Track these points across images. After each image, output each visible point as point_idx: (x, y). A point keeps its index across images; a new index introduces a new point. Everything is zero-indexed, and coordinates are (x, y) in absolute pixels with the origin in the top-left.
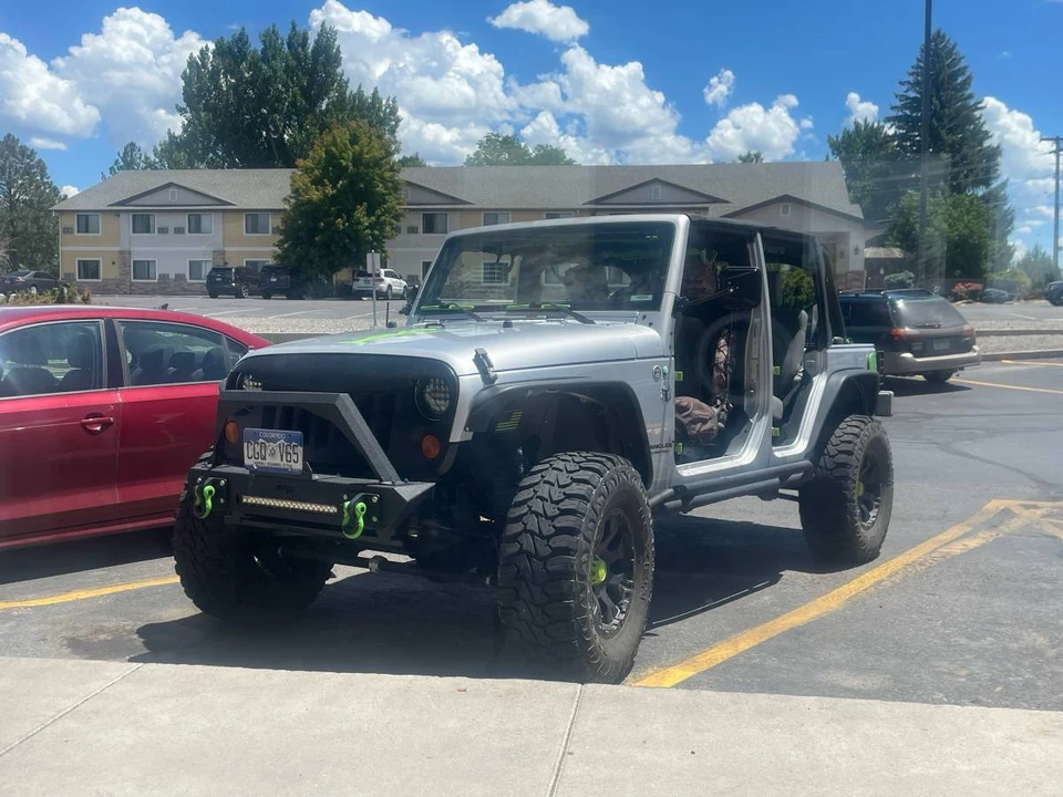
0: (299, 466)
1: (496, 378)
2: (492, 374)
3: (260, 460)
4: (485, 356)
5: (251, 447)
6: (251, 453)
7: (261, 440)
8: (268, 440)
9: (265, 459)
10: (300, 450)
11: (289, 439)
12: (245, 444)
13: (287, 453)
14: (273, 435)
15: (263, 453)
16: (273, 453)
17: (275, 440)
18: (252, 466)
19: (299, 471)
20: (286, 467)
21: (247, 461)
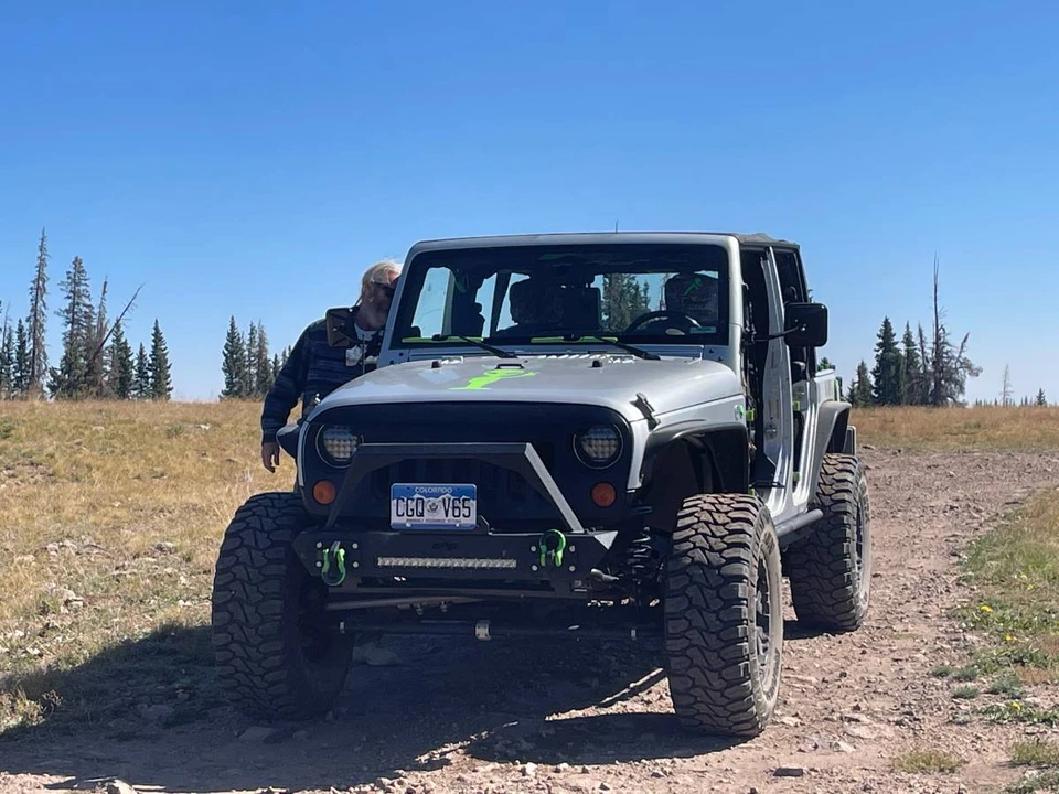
0: (472, 520)
1: (659, 421)
2: (656, 418)
3: (415, 517)
4: (647, 400)
5: (402, 504)
6: (402, 510)
7: (416, 496)
8: (428, 495)
9: (422, 515)
10: (473, 504)
11: (457, 494)
12: (394, 502)
13: (454, 508)
14: (434, 490)
15: (420, 509)
16: (434, 509)
17: (437, 496)
18: (404, 525)
19: (472, 526)
20: (452, 523)
21: (395, 519)
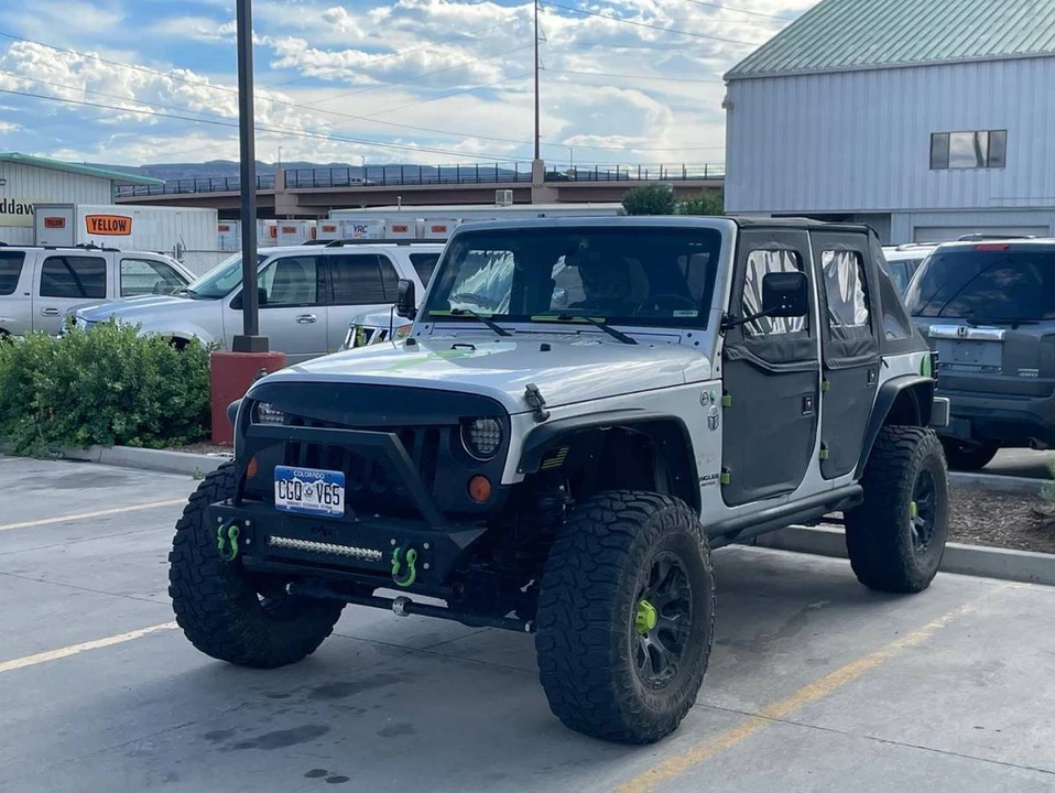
0: (340, 508)
1: (548, 415)
2: (545, 411)
3: (294, 500)
4: (536, 392)
5: (283, 486)
6: (284, 493)
7: (295, 480)
8: (305, 480)
9: (300, 499)
10: (341, 491)
11: (328, 479)
12: (277, 483)
13: (326, 494)
14: (309, 475)
15: (298, 493)
16: (309, 494)
17: (312, 480)
18: (285, 507)
19: (341, 514)
20: (325, 509)
21: (278, 501)
